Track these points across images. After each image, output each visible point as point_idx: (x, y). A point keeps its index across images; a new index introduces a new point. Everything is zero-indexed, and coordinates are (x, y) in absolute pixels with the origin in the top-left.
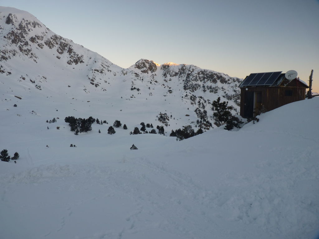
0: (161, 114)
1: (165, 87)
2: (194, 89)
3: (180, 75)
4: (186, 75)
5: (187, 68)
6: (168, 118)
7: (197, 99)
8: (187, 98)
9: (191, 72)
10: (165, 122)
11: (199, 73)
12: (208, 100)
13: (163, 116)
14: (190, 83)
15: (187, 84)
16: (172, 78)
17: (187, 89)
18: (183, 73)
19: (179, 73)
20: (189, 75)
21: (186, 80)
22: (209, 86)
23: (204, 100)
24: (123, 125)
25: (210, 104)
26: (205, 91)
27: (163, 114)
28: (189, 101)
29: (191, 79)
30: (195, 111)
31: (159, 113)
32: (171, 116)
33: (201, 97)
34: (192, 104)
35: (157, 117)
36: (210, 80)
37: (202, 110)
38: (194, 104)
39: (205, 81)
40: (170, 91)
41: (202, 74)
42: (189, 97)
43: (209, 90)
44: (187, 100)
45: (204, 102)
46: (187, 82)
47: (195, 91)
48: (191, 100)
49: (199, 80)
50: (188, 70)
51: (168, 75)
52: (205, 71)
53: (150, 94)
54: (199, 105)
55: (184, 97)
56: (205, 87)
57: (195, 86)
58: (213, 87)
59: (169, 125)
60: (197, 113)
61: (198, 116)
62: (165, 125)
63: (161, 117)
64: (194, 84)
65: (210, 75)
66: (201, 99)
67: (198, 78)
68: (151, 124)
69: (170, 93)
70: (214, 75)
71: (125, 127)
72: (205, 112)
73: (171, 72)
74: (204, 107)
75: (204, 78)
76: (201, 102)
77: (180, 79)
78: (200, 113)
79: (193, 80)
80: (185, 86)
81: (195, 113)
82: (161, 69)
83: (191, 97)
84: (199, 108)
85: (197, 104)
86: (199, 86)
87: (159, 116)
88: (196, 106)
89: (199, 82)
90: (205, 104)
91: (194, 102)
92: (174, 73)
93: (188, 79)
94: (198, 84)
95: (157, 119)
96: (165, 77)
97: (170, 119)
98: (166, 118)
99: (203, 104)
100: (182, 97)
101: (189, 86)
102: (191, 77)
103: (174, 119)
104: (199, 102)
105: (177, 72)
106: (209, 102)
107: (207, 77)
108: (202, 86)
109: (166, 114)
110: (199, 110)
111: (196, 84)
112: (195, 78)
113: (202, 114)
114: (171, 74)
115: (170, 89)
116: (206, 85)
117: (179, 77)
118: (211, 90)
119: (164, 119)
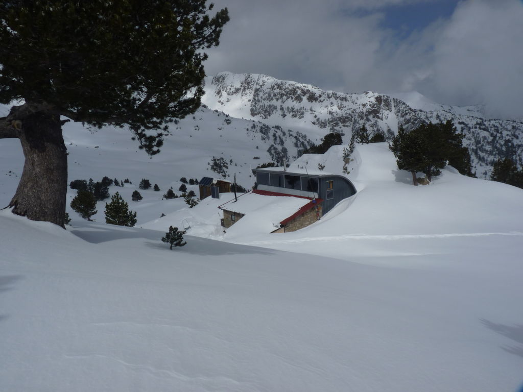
0: (215, 160)
1: (219, 115)
2: (267, 114)
3: (243, 91)
4: (253, 91)
5: (253, 80)
6: (226, 165)
7: (270, 131)
8: (255, 131)
9: (261, 86)
10: (222, 171)
11: (274, 86)
12: (289, 131)
13: (218, 162)
14: (261, 104)
15: (255, 106)
16: (230, 97)
17: (256, 114)
18: (248, 88)
19: (242, 88)
20: (257, 90)
21: (254, 99)
22: (290, 108)
23: (282, 131)
24: (153, 186)
25: (291, 137)
26: (284, 116)
27: (218, 160)
28: (259, 135)
29: (261, 97)
30: (268, 151)
31: (212, 158)
32: (231, 161)
33: (277, 127)
34: (263, 139)
35: (209, 164)
36: (290, 98)
37: (279, 148)
38: (267, 140)
39: (284, 100)
40: (228, 120)
41: (278, 88)
42: (258, 129)
43: (291, 114)
44: (256, 134)
45: (281, 135)
46: (255, 103)
47: (268, 117)
48: (261, 134)
49: (274, 98)
50: (256, 83)
51: (224, 93)
52: (282, 84)
53: (196, 128)
54: (275, 139)
55: (250, 129)
56: (285, 109)
57: (268, 109)
58: (295, 109)
59: (229, 176)
60: (271, 154)
61: (272, 157)
62: (223, 175)
63: (215, 164)
64: (266, 105)
65: (291, 90)
66: (278, 131)
67: (272, 95)
68: (196, 179)
69: (228, 124)
70: (297, 89)
71: (157, 188)
72: (285, 150)
73: (229, 87)
74: (282, 143)
75: (282, 95)
76: (277, 135)
77: (244, 98)
78: (275, 152)
79: (264, 100)
80: (252, 110)
81: (268, 154)
82: (212, 83)
83: (262, 128)
84: (275, 145)
85: (272, 138)
86: (275, 108)
87: (212, 163)
88: (271, 142)
89: (274, 102)
90: (284, 138)
91: (266, 136)
92: (233, 90)
93: (257, 98)
94: (273, 105)
95: (210, 167)
96: (220, 97)
97: (229, 165)
98: (222, 165)
99: (280, 138)
100: (248, 130)
101: (259, 109)
102: (261, 94)
103: (236, 165)
104: (274, 135)
105: (239, 86)
106: (291, 133)
107: (287, 93)
108: (279, 107)
109: (222, 159)
110: (275, 149)
111: (270, 106)
112: (267, 95)
113: (278, 153)
114: (228, 90)
115: (227, 118)
116: (285, 106)
117: (242, 95)
118: (293, 113)
119: (220, 167)
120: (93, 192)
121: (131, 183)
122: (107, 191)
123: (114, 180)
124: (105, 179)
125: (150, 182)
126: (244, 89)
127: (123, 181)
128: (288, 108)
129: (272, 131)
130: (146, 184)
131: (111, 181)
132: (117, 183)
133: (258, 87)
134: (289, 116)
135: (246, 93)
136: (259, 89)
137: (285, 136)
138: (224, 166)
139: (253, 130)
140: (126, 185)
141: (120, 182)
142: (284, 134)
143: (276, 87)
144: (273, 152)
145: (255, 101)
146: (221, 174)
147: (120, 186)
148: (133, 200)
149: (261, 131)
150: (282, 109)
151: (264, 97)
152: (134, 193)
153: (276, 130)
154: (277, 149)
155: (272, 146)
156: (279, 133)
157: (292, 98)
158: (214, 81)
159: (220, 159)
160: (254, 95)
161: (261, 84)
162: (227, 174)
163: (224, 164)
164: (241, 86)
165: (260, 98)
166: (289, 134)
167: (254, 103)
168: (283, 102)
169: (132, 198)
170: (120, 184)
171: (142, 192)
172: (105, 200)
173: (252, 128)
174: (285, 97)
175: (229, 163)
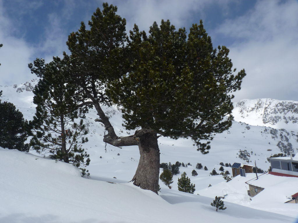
0: (241, 151)
1: (242, 125)
2: (274, 122)
3: (257, 109)
4: (264, 109)
5: (263, 102)
6: (248, 154)
7: (278, 132)
8: (267, 133)
9: (269, 105)
10: (246, 158)
11: (278, 105)
12: (292, 132)
13: (243, 153)
14: (269, 116)
15: (265, 118)
16: (248, 113)
17: (267, 123)
18: (260, 107)
19: (256, 108)
20: (266, 108)
21: (265, 114)
22: (291, 117)
23: (286, 132)
24: (204, 167)
25: (293, 135)
26: (287, 122)
27: (243, 152)
28: (270, 135)
29: (270, 112)
30: (277, 145)
31: (239, 151)
32: (252, 152)
33: (283, 130)
34: (273, 138)
35: (237, 154)
36: (290, 111)
37: (286, 143)
38: (276, 138)
39: (285, 113)
40: (248, 127)
41: (280, 106)
42: (269, 131)
43: (292, 121)
44: (267, 135)
45: (286, 135)
46: (266, 116)
47: (275, 123)
48: (271, 134)
49: (278, 112)
50: (265, 104)
51: (244, 111)
52: (283, 103)
53: (229, 133)
54: (282, 138)
55: (263, 131)
56: (287, 118)
57: (275, 119)
58: (295, 118)
59: (251, 162)
60: (280, 147)
61: (281, 150)
62: (247, 161)
63: (242, 154)
64: (273, 117)
65: (290, 106)
66: (283, 132)
67: (277, 110)
68: (230, 164)
69: (248, 129)
70: (295, 105)
71: (206, 169)
72: (290, 145)
73: (247, 108)
74: (287, 140)
75: (284, 110)
76: (283, 135)
77: (258, 113)
78: (283, 146)
79: (272, 113)
80: (264, 120)
81: (277, 147)
82: (237, 106)
83: (271, 131)
84: (282, 142)
85: (279, 137)
86: (280, 118)
87: (239, 154)
88: (279, 139)
89: (279, 114)
90: (288, 137)
91: (275, 136)
92: (250, 109)
93: (266, 113)
94: (278, 116)
95: (238, 156)
96: (242, 114)
97: (251, 155)
98: (246, 154)
99: (285, 137)
100: (262, 132)
101: (268, 119)
102: (269, 110)
103: (255, 155)
104: (281, 135)
105: (254, 107)
106: (293, 133)
107: (288, 108)
108: (282, 117)
109: (246, 151)
110: (282, 144)
111: (276, 117)
112: (273, 110)
113: (285, 147)
114: (247, 109)
115: (247, 126)
116: (287, 116)
117: (256, 112)
118: (294, 120)
119: (245, 156)
120: (171, 170)
121: (191, 165)
122: (178, 170)
123: (182, 163)
124: (177, 163)
125: (202, 165)
126: (258, 108)
127: (187, 164)
128: (289, 117)
129: (279, 133)
130: (200, 166)
131: (180, 164)
132: (183, 165)
133: (267, 106)
134: (291, 122)
135: (259, 110)
136: (267, 107)
137: (289, 135)
138: (247, 155)
139: (266, 132)
140: (188, 166)
141: (185, 164)
142: (288, 134)
143: (279, 105)
144: (281, 146)
145: (266, 115)
146: (246, 160)
147: (185, 167)
148: (193, 175)
149: (271, 133)
150: (285, 118)
151: (271, 112)
152: (193, 171)
153: (282, 131)
154: (284, 144)
155: (280, 142)
156: (284, 134)
157: (292, 111)
158: (238, 105)
159: (244, 151)
160: (265, 111)
161: (269, 104)
162: (250, 160)
163: (247, 154)
164: (255, 106)
165: (268, 113)
166: (292, 134)
167: (264, 116)
168: (286, 114)
169: (192, 174)
170: (185, 166)
171: (198, 171)
172: (177, 174)
173: (265, 131)
174: (286, 111)
175: (251, 154)
